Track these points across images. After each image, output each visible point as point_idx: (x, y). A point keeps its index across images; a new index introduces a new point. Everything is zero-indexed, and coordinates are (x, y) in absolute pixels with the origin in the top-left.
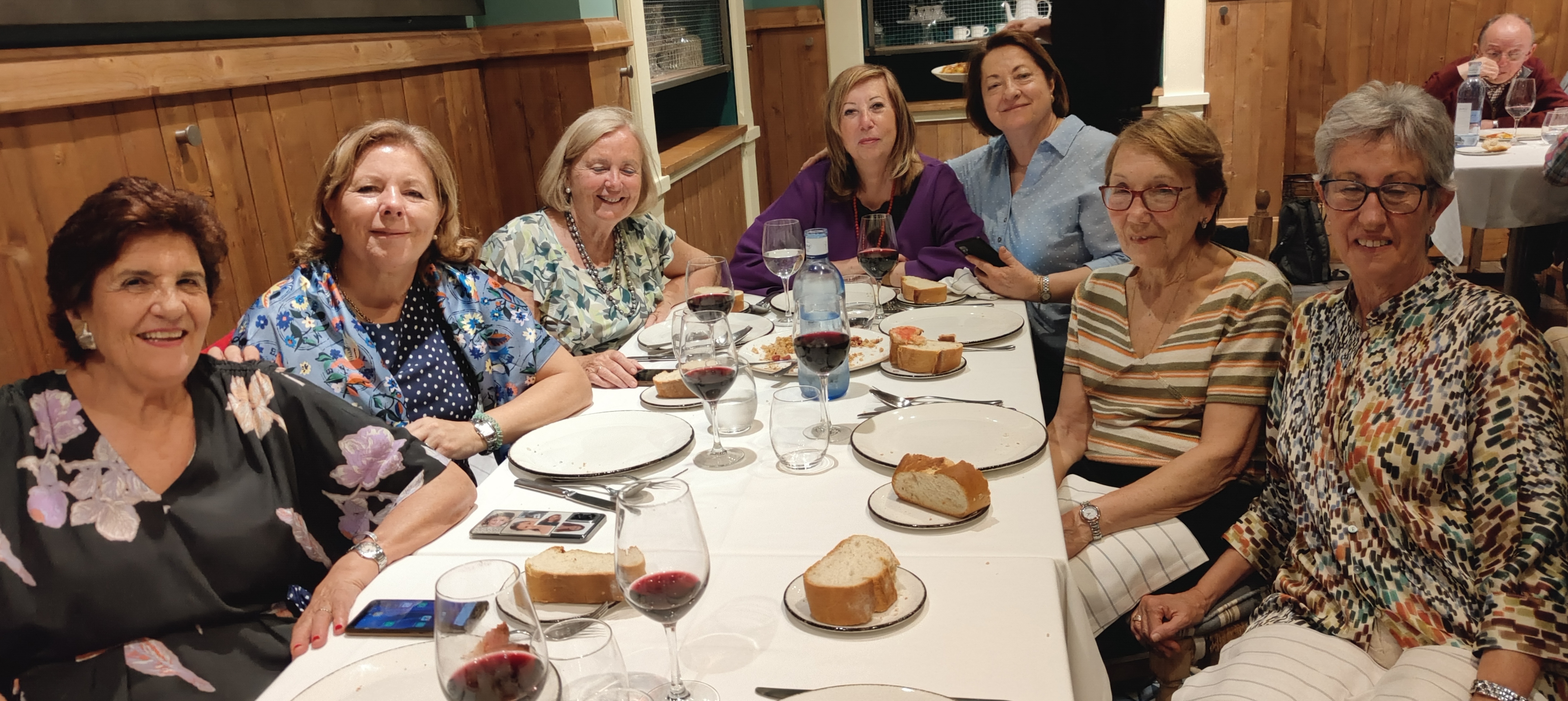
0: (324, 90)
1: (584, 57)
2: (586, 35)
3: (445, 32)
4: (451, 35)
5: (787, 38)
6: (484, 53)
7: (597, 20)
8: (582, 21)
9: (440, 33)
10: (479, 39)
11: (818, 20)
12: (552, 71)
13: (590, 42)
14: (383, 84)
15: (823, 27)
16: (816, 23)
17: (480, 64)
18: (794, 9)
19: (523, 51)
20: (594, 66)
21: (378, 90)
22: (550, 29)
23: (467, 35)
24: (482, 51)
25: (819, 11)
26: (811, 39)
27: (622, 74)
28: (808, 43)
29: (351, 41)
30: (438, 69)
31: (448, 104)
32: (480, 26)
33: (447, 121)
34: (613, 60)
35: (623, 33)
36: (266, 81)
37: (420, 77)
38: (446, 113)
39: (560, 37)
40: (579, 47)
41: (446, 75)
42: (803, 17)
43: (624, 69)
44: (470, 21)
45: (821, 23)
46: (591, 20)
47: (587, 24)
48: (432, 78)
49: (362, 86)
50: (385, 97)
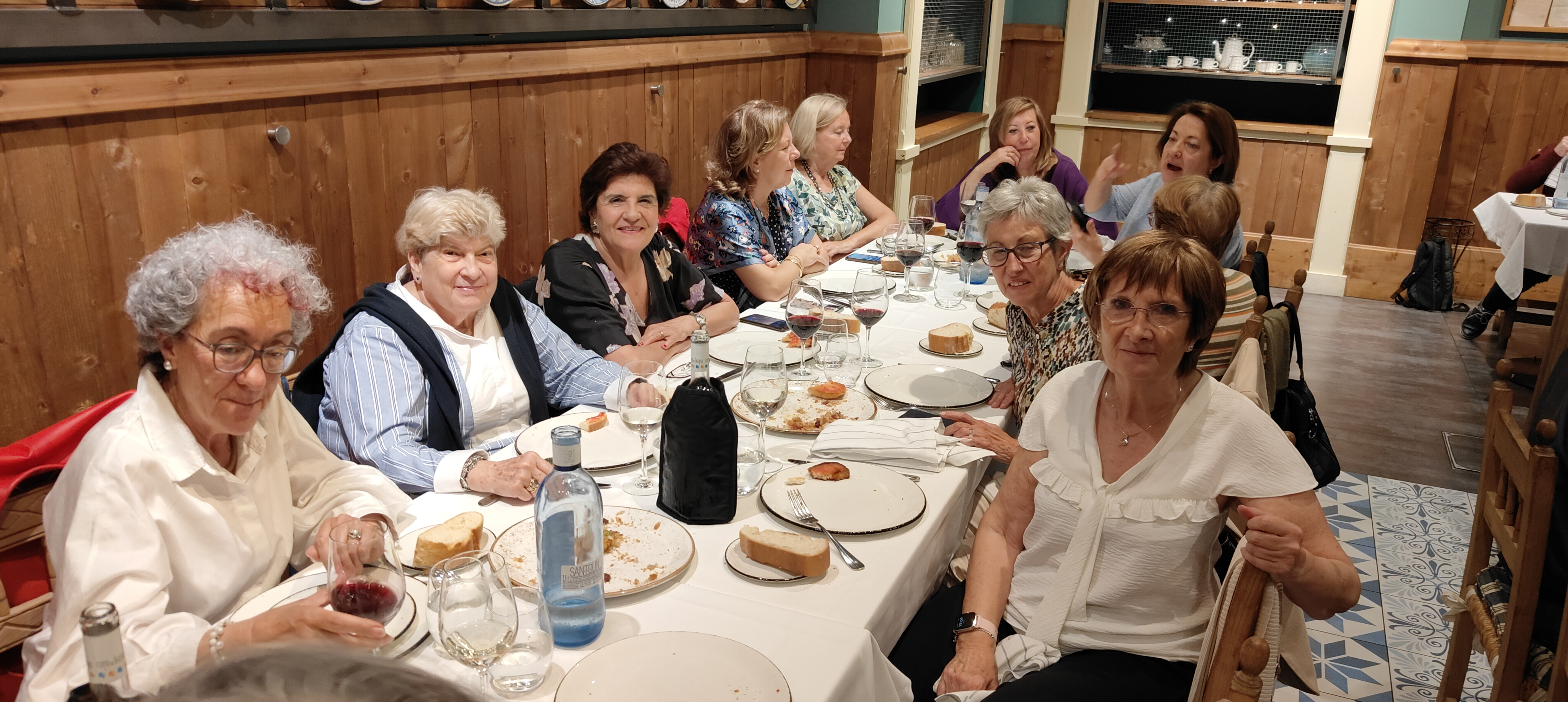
0: (721, 67)
1: (874, 59)
2: (879, 45)
3: (791, 34)
4: (795, 36)
5: (1034, 49)
6: (811, 48)
7: (888, 34)
8: (878, 35)
9: (787, 34)
10: (810, 38)
11: (1059, 38)
12: (852, 66)
13: (881, 50)
14: (751, 65)
15: (1063, 43)
16: (1056, 40)
17: (807, 56)
18: (1043, 27)
19: (836, 50)
20: (880, 65)
21: (748, 69)
22: (856, 38)
23: (803, 36)
24: (810, 47)
25: (1062, 31)
26: (1051, 52)
27: (899, 72)
28: (1048, 55)
29: (739, 39)
30: (783, 58)
31: (785, 81)
32: (811, 30)
33: (782, 92)
34: (894, 62)
35: (905, 43)
36: (696, 62)
37: (771, 62)
38: (783, 87)
39: (862, 44)
40: (873, 52)
41: (787, 61)
42: (1048, 34)
43: (901, 68)
44: (806, 27)
45: (1061, 40)
46: (884, 34)
47: (881, 37)
48: (778, 63)
49: (740, 66)
50: (751, 74)
